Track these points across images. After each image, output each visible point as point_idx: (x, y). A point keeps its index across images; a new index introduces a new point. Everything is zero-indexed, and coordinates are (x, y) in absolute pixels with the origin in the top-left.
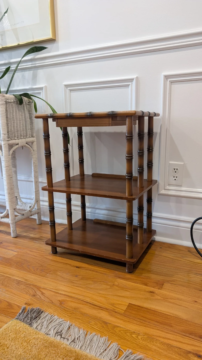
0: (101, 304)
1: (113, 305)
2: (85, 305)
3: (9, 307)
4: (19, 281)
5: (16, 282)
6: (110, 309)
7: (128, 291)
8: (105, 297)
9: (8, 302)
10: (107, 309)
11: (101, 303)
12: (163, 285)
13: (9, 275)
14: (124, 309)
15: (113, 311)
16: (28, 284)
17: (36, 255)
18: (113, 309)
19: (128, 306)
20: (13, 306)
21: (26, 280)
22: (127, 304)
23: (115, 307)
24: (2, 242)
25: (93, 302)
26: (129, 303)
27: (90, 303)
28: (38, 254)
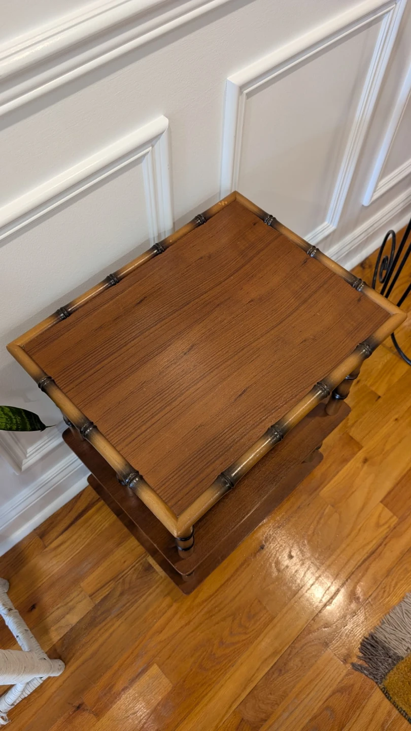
0: (374, 542)
1: (378, 525)
2: (370, 564)
3: (347, 692)
4: (274, 669)
5: (274, 676)
6: (387, 532)
7: (353, 493)
8: (360, 530)
9: (334, 693)
10: (387, 537)
11: (372, 541)
12: (351, 438)
13: (245, 688)
14: (391, 514)
15: (392, 531)
16: (289, 651)
17: (183, 622)
18: (388, 530)
19: (386, 505)
20: (346, 683)
21: (275, 653)
22: (382, 505)
23: (384, 525)
24: (76, 704)
25: (365, 551)
26: (381, 502)
27: (368, 557)
28: (178, 616)
